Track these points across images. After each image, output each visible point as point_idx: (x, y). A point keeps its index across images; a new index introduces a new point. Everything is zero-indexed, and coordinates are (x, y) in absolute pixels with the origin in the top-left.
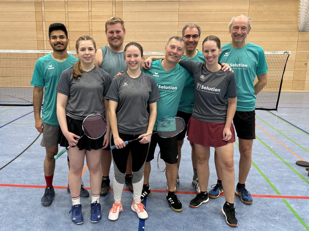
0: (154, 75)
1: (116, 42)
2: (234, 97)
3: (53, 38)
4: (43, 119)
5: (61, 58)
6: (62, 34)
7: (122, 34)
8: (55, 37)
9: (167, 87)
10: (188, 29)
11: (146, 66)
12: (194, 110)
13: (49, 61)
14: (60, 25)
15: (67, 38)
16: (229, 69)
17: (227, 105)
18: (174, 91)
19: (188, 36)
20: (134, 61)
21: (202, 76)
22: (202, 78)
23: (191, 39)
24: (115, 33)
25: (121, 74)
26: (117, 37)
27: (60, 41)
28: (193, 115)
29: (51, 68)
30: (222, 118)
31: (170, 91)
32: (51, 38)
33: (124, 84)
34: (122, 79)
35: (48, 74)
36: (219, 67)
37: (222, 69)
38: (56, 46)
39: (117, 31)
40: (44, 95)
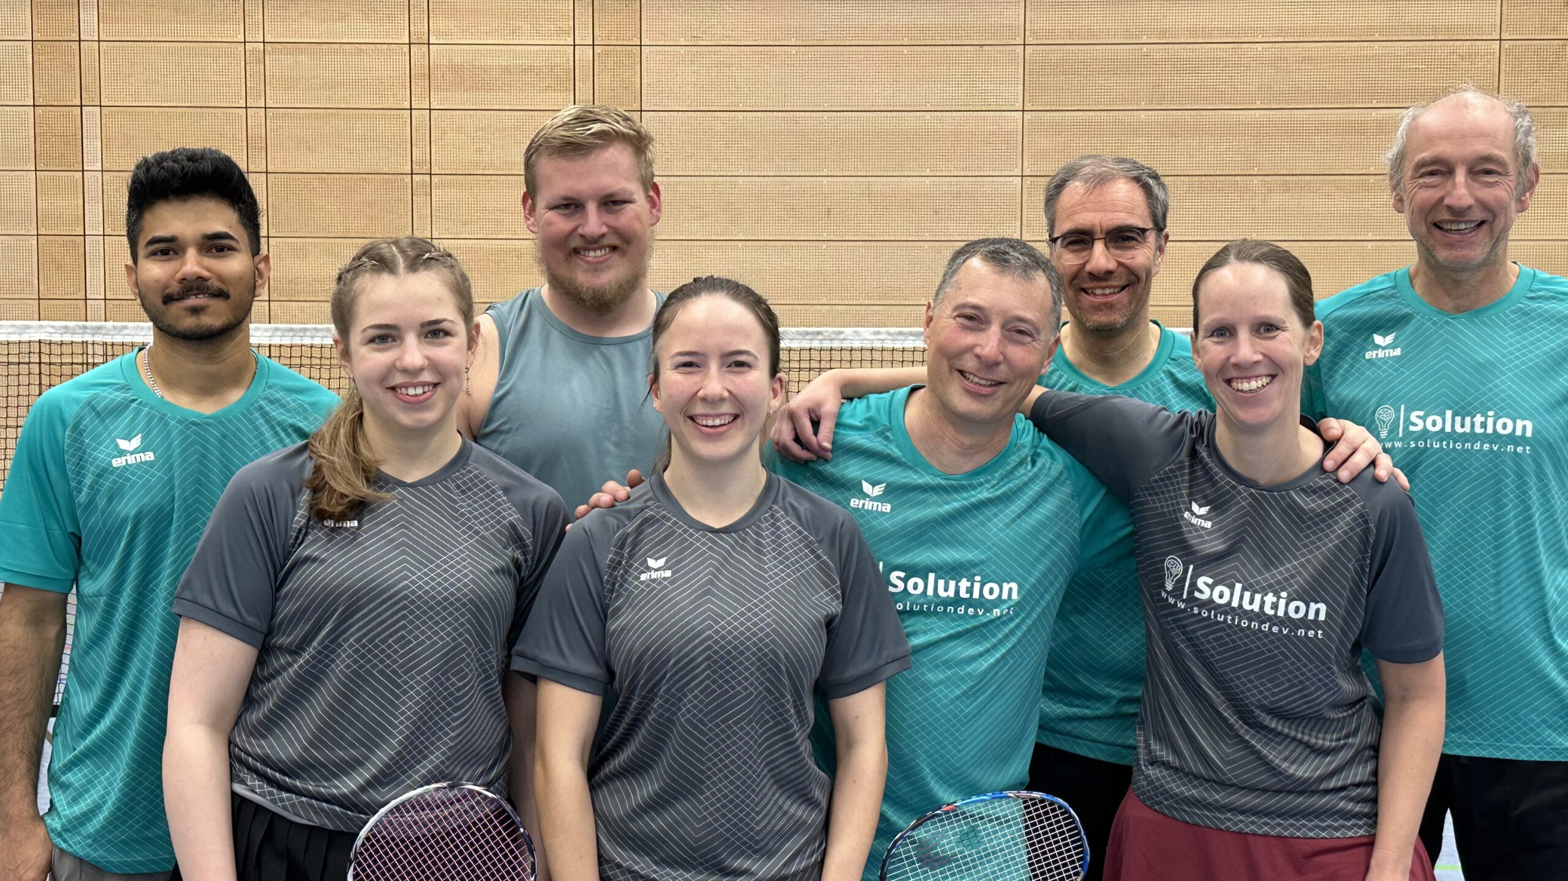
0: (854, 503)
1: (596, 268)
2: (1425, 654)
3: (153, 254)
4: (55, 823)
5: (210, 387)
6: (219, 227)
7: (638, 218)
8: (168, 248)
9: (952, 584)
10: (1075, 189)
11: (797, 439)
12: (1148, 747)
13: (118, 410)
14: (207, 166)
15: (255, 250)
16: (1373, 463)
17: (1379, 712)
18: (997, 612)
19: (1081, 239)
20: (722, 400)
21: (1195, 507)
22: (1194, 521)
23: (1101, 257)
24: (592, 208)
25: (622, 491)
26: (603, 236)
27: (205, 273)
28: (1139, 782)
29: (131, 459)
30: (1351, 800)
31: (971, 611)
32: (142, 252)
33: (649, 569)
34: (631, 527)
35: (110, 500)
36: (1310, 446)
37: (1329, 464)
38: (176, 308)
39: (611, 195)
40: (67, 651)
